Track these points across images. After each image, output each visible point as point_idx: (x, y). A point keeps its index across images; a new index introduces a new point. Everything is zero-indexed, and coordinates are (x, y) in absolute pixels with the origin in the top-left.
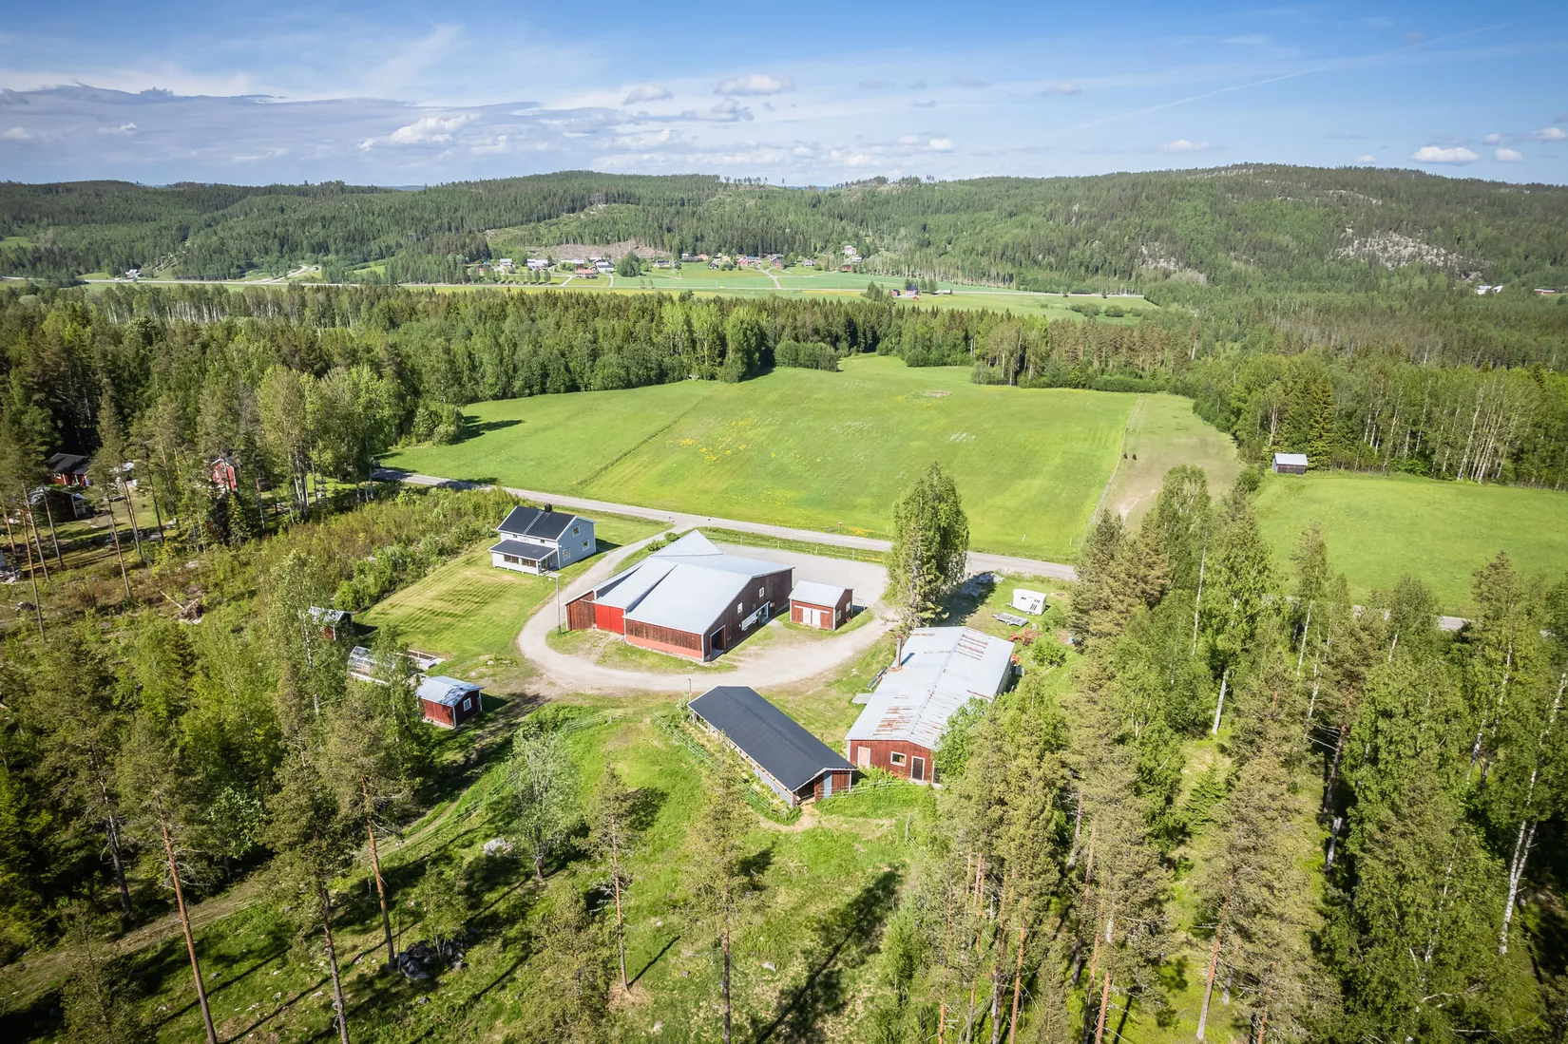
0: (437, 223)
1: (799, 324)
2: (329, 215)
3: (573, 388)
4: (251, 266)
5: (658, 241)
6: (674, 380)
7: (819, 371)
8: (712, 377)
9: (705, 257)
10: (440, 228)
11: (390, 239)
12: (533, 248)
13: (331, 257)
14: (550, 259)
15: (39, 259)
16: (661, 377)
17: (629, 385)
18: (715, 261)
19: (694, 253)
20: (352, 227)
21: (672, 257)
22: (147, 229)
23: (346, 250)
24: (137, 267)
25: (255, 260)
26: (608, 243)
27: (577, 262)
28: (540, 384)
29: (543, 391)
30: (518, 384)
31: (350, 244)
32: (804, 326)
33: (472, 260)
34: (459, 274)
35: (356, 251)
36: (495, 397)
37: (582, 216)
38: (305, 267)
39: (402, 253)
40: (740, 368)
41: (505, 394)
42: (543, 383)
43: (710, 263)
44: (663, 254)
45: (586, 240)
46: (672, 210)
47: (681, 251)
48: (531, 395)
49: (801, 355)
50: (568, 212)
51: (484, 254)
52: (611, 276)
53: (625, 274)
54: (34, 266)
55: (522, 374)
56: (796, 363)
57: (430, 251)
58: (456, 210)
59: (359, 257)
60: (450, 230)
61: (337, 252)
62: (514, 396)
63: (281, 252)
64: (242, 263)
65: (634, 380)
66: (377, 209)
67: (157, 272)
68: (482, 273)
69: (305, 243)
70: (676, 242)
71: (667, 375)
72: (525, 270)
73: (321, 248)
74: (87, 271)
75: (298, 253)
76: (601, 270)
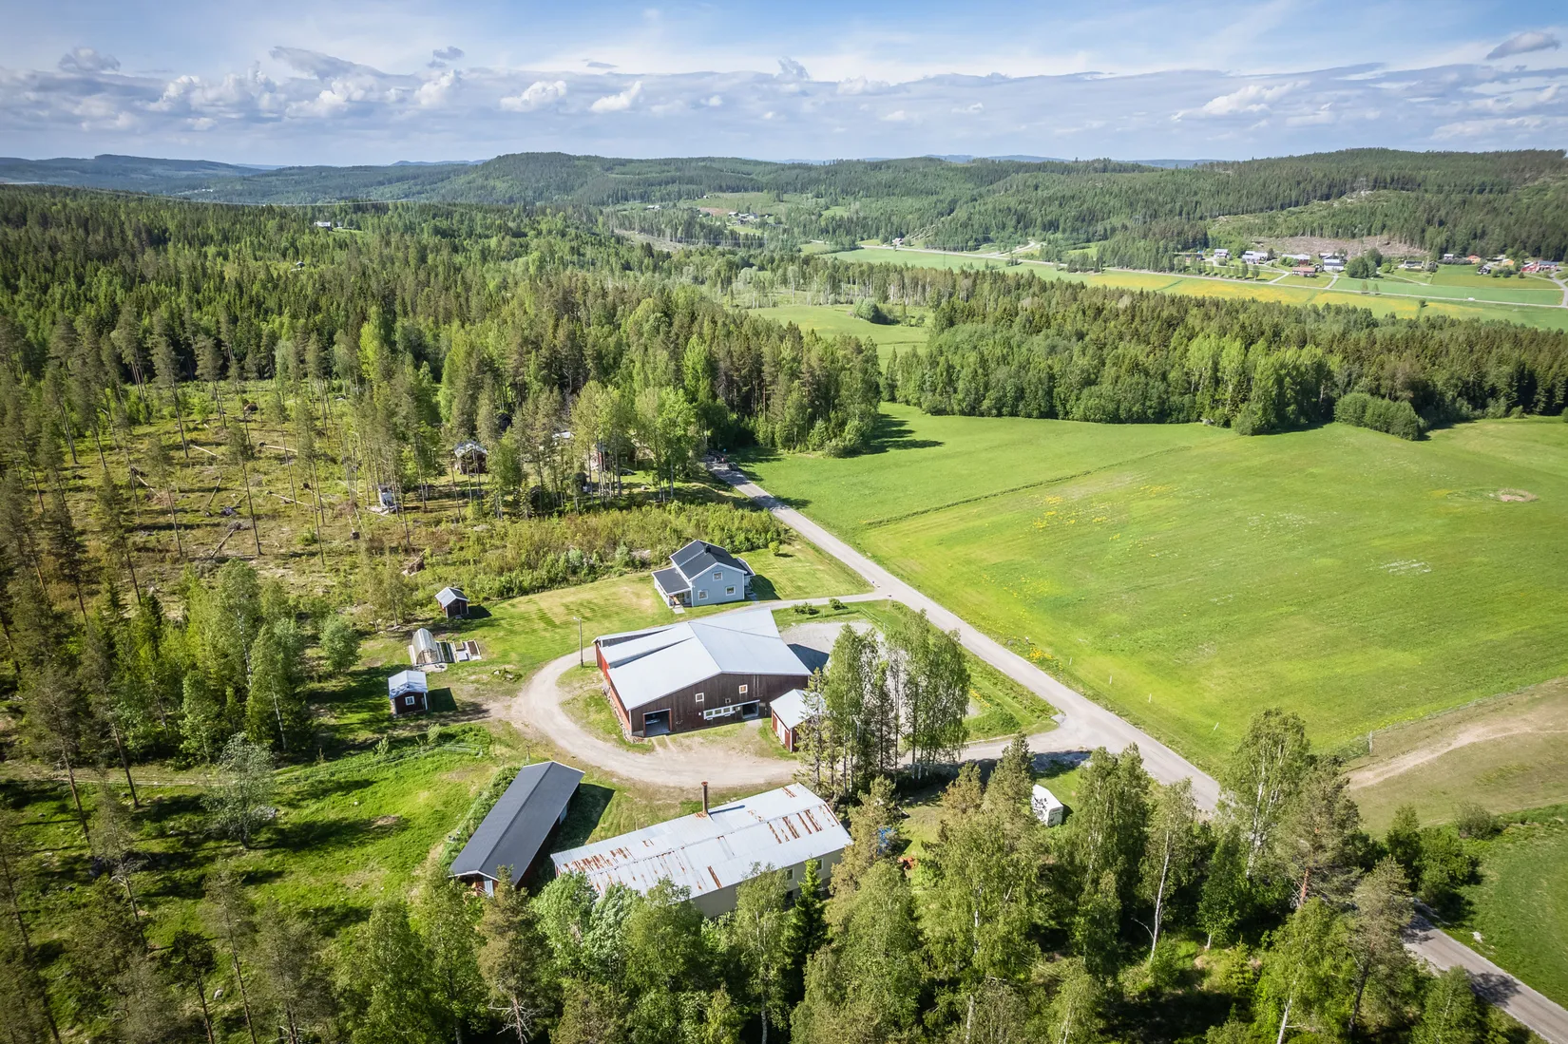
0: (1169, 206)
1: (1385, 373)
2: (1068, 193)
3: (1050, 414)
4: (987, 240)
5: (1417, 238)
6: (1178, 421)
7: (1389, 436)
8: (1227, 424)
9: (1476, 260)
10: (1171, 211)
11: (1116, 221)
12: (1261, 239)
13: (1059, 235)
14: (1271, 252)
15: (840, 226)
16: (1163, 415)
17: (1114, 418)
18: (1489, 265)
19: (1464, 252)
20: (1085, 207)
21: (1427, 256)
22: (926, 202)
23: (1073, 230)
24: (902, 236)
25: (992, 235)
26: (1354, 236)
27: (1301, 257)
28: (1010, 406)
29: (1014, 414)
30: (986, 404)
31: (1079, 224)
32: (1393, 377)
33: (1185, 248)
34: (1165, 262)
35: (1081, 231)
36: (963, 413)
37: (1336, 204)
38: (1032, 244)
39: (1119, 236)
40: (1257, 420)
41: (973, 410)
42: (1015, 406)
43: (1480, 268)
44: (1418, 252)
45: (1326, 232)
46: (1457, 198)
47: (1443, 251)
48: (1000, 414)
49: (1369, 412)
50: (1321, 199)
51: (1204, 243)
52: (1336, 276)
53: (1353, 275)
54: (834, 232)
55: (992, 394)
56: (1359, 422)
57: (1145, 237)
58: (1196, 194)
59: (1083, 237)
60: (1180, 214)
61: (1064, 231)
62: (982, 415)
63: (1016, 228)
64: (980, 236)
65: (1123, 414)
66: (1116, 189)
67: (914, 241)
68: (1188, 262)
69: (1039, 220)
70: (1440, 240)
71: (1170, 414)
72: (1238, 262)
73: (1052, 226)
74: (869, 238)
75: (1030, 230)
76: (1326, 268)
